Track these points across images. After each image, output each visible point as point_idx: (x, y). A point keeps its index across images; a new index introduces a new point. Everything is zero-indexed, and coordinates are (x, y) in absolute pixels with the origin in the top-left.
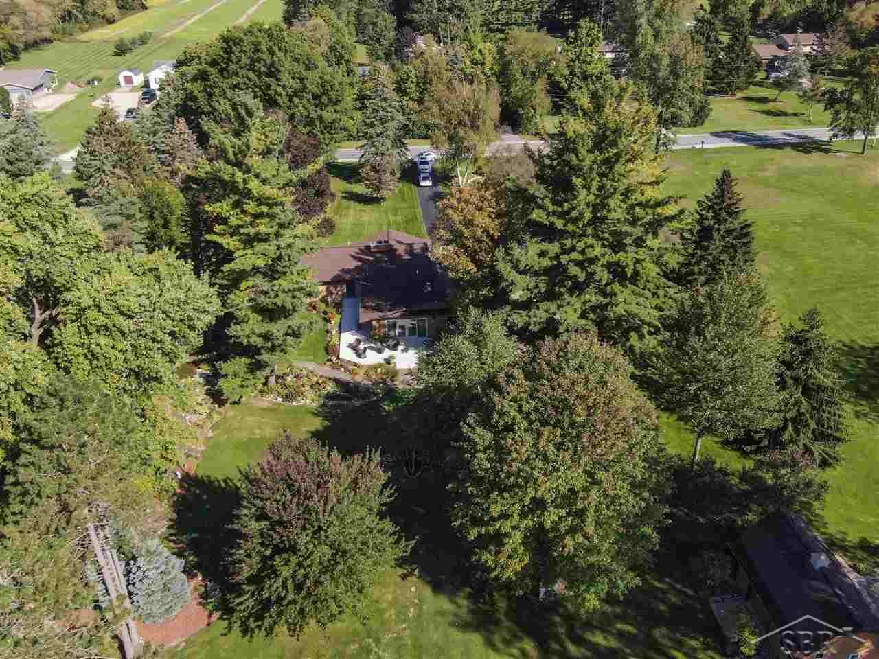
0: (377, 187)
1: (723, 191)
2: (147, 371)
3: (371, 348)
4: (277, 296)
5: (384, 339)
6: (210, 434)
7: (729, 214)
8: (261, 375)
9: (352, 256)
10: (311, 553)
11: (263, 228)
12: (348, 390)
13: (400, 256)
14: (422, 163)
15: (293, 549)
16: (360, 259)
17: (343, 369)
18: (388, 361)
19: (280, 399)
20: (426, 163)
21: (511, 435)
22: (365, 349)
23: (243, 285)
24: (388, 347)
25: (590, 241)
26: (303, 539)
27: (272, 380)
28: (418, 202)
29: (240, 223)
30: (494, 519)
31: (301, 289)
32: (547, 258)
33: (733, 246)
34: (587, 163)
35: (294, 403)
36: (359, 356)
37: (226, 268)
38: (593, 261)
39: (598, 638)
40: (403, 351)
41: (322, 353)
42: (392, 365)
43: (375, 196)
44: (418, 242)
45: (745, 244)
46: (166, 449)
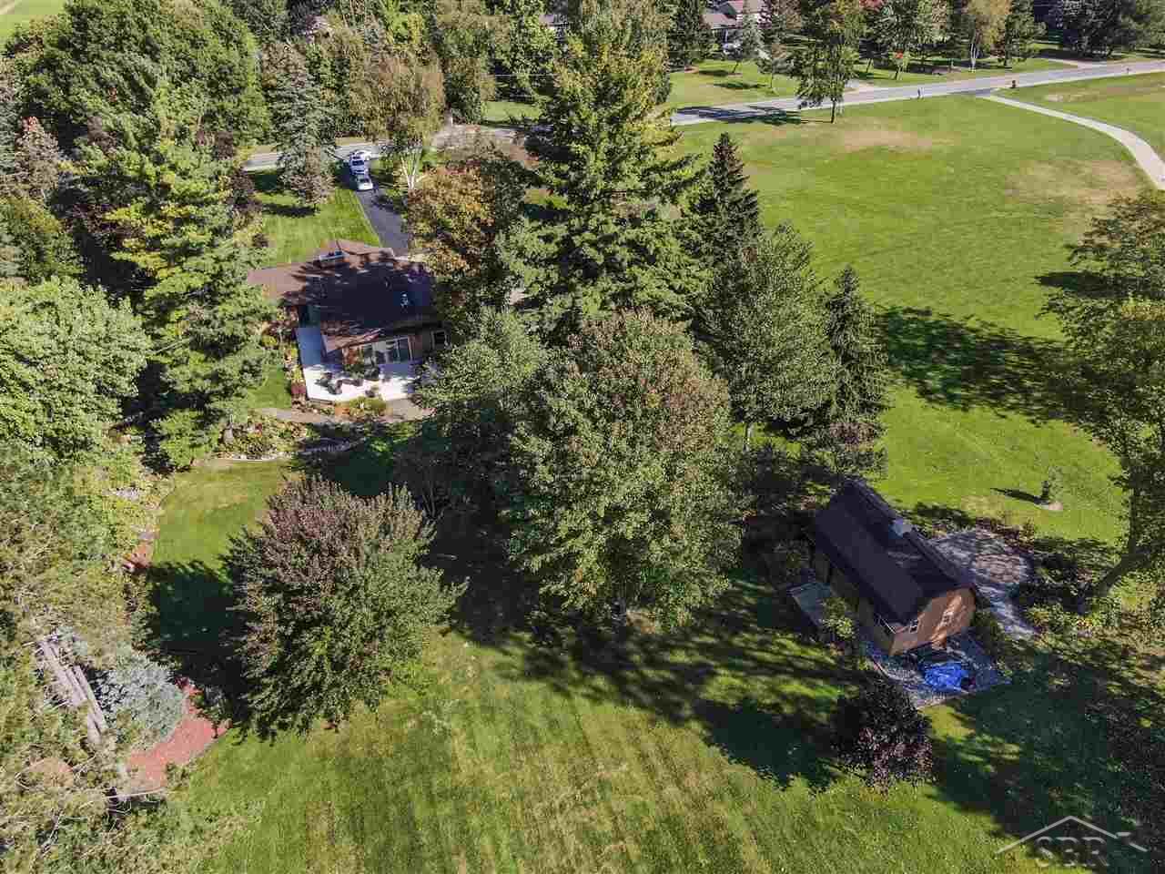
0: (306, 193)
1: (722, 157)
2: (70, 436)
3: (347, 382)
4: (223, 323)
5: (360, 368)
6: (161, 512)
7: (733, 184)
8: (216, 429)
9: (295, 277)
10: (351, 618)
11: (193, 235)
12: (329, 434)
13: (354, 270)
14: (355, 163)
15: (326, 619)
16: (304, 279)
17: (315, 411)
18: (371, 394)
19: (244, 457)
20: (361, 163)
21: (574, 438)
22: (340, 383)
23: (174, 316)
24: (367, 378)
25: (602, 217)
26: (336, 603)
27: (229, 434)
28: (361, 210)
29: (159, 232)
30: (560, 542)
31: (254, 312)
32: (553, 244)
33: (740, 220)
34: (593, 121)
35: (263, 459)
36: (334, 392)
37: (149, 293)
38: (609, 239)
39: (680, 657)
40: (384, 380)
41: (283, 396)
42: (376, 398)
43: (306, 205)
44: (374, 252)
45: (751, 216)
46: (113, 532)
